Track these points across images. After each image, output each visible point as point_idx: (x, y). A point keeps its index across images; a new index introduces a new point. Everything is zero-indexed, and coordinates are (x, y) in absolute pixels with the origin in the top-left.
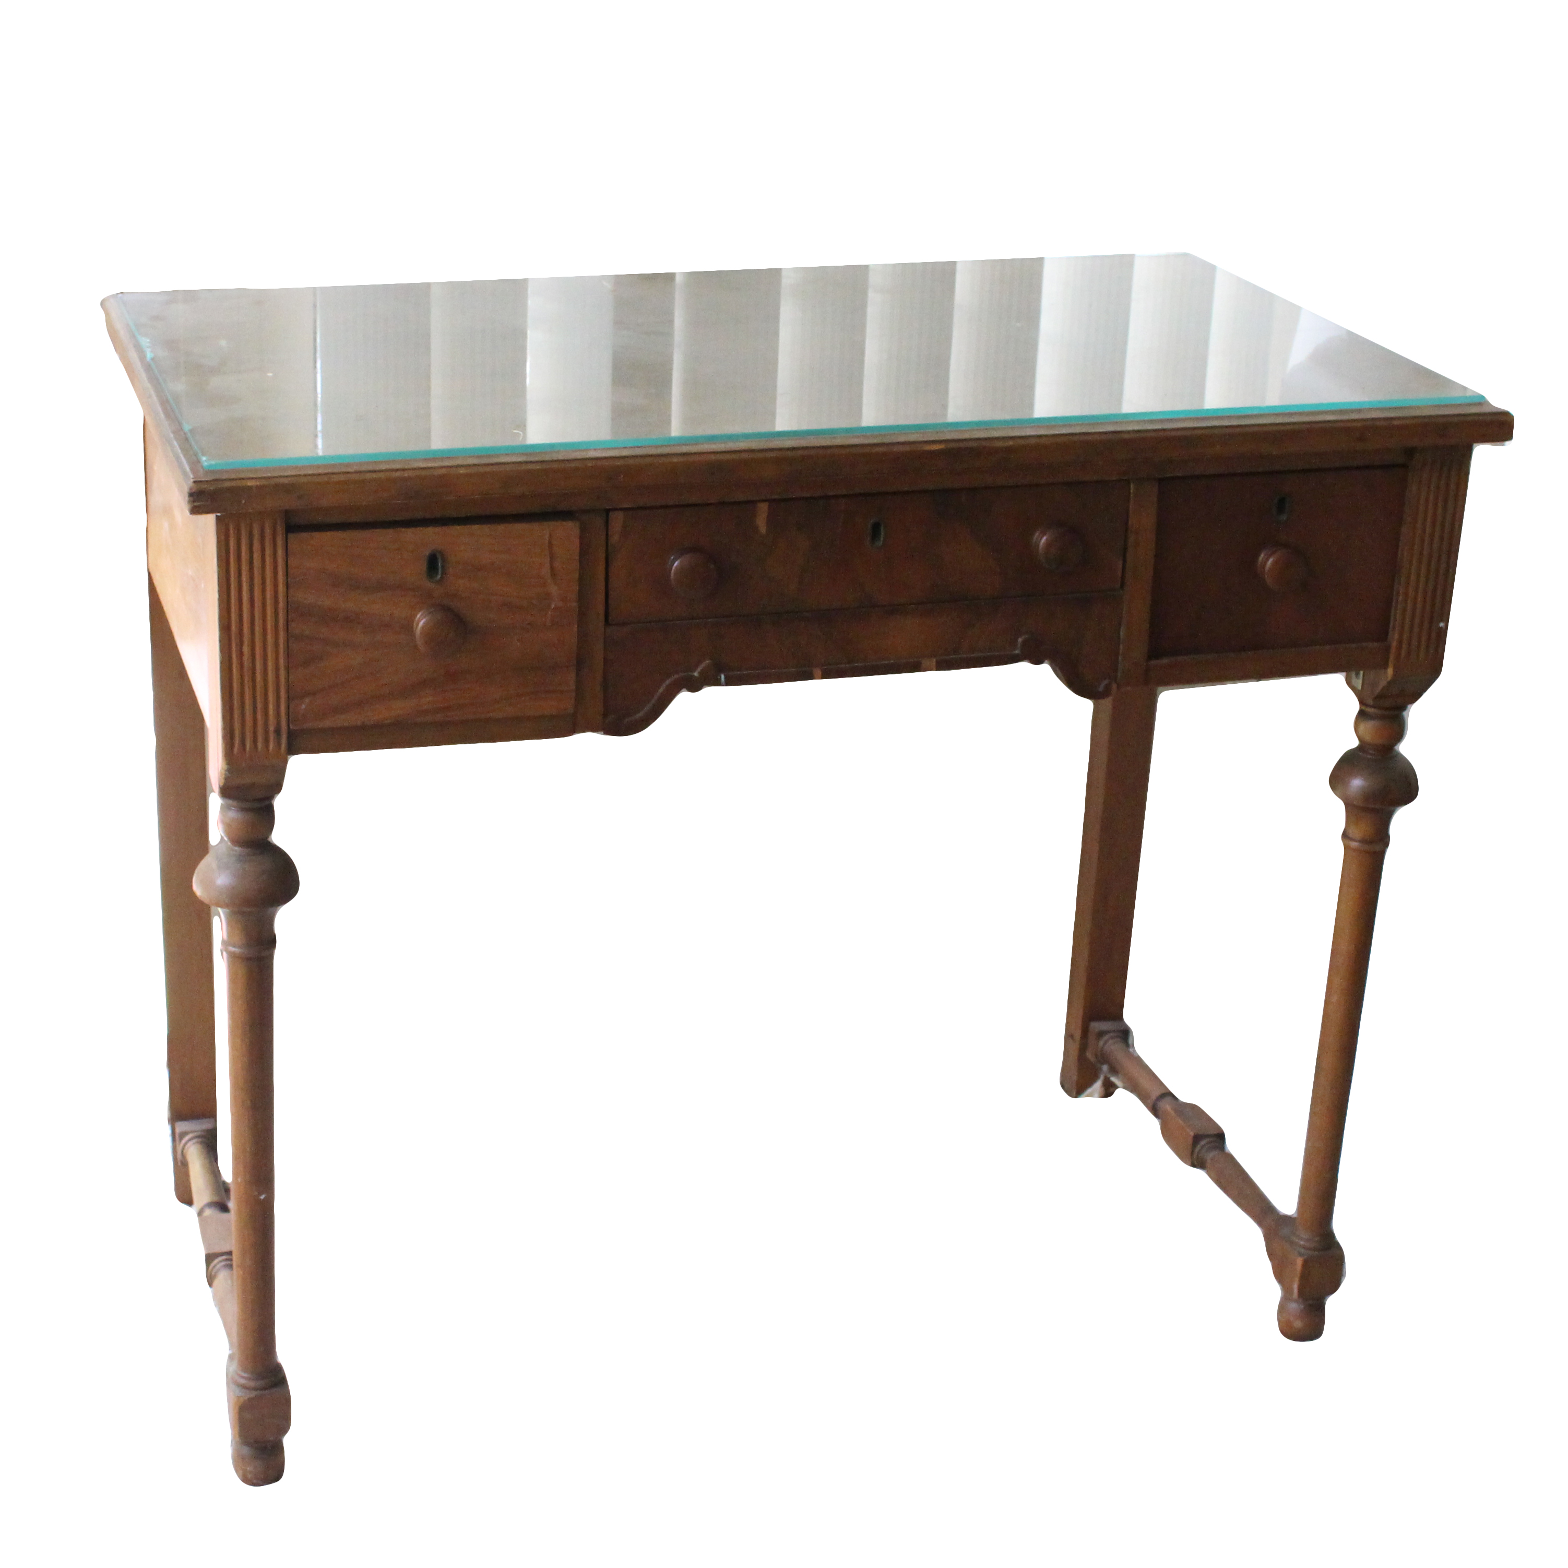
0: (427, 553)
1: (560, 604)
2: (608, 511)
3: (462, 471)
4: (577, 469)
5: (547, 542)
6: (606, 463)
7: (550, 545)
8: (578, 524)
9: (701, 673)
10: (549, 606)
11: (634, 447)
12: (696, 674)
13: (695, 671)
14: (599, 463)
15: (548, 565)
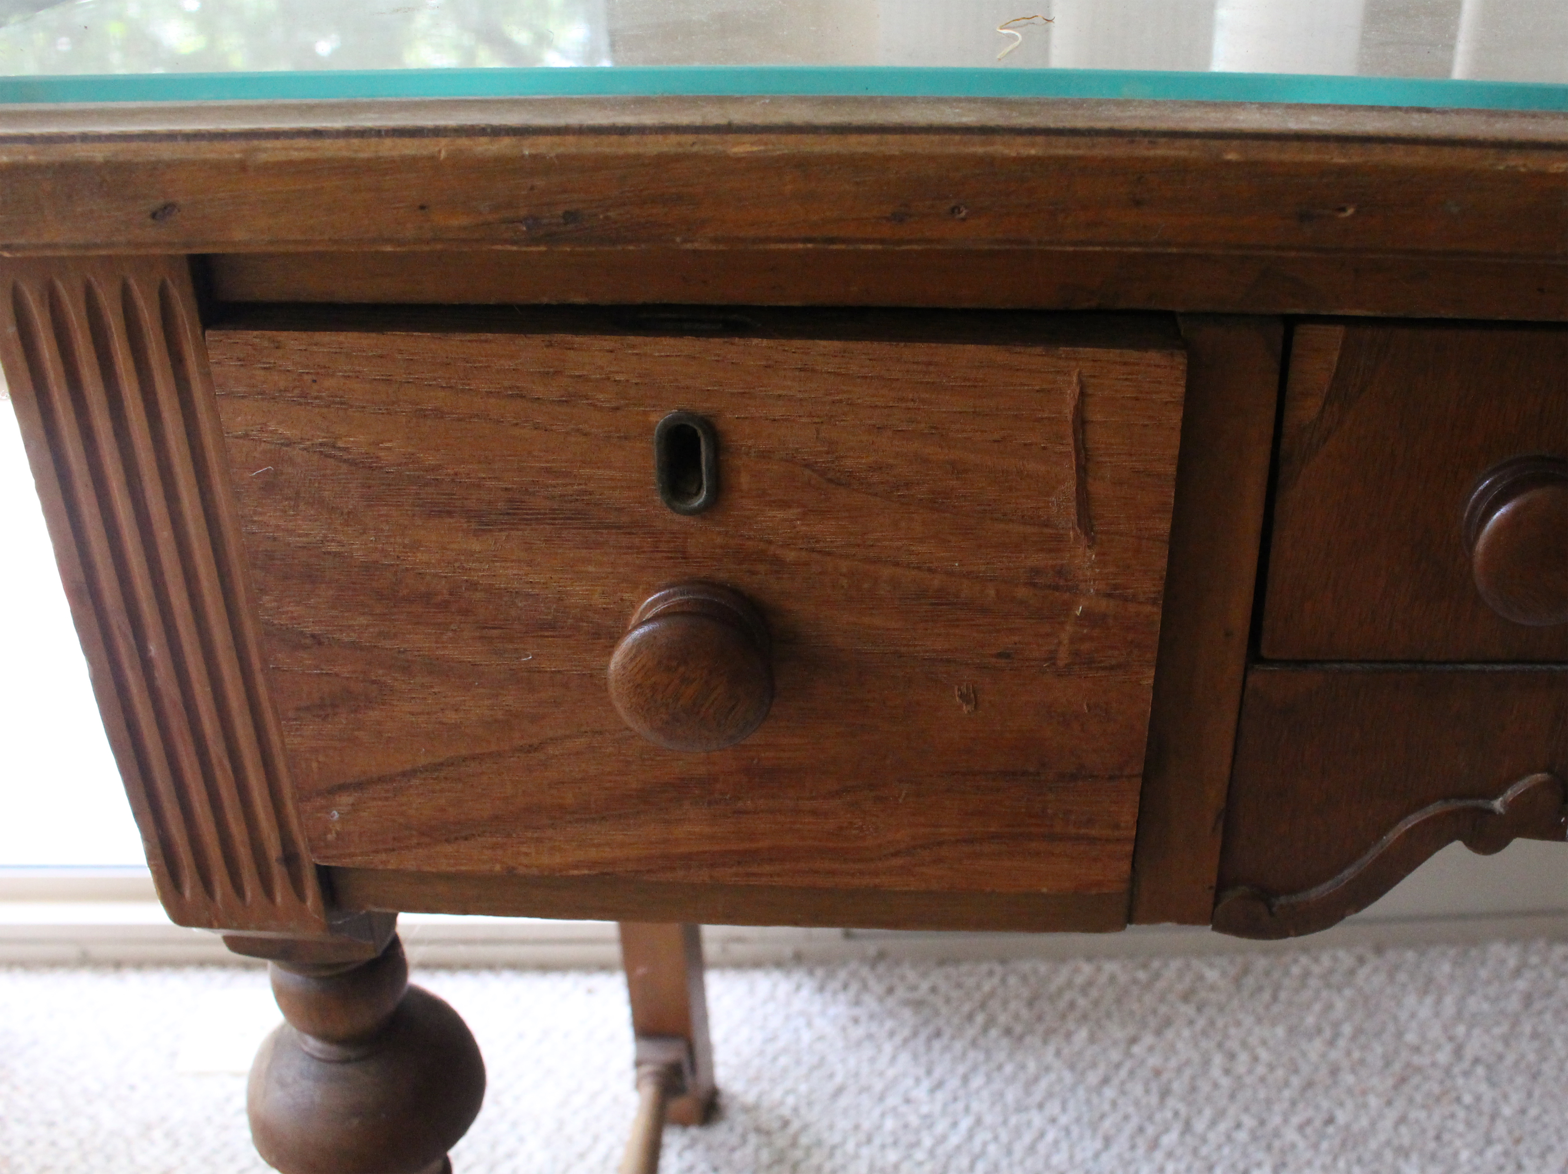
0: (658, 419)
1: (1104, 605)
2: (1291, 322)
3: (742, 147)
4: (1181, 168)
5: (1068, 412)
6: (1290, 154)
7: (1081, 422)
8: (1180, 360)
9: (1510, 806)
10: (1068, 607)
11: (1409, 110)
12: (1498, 805)
13: (1496, 797)
14: (1272, 154)
15: (1070, 486)
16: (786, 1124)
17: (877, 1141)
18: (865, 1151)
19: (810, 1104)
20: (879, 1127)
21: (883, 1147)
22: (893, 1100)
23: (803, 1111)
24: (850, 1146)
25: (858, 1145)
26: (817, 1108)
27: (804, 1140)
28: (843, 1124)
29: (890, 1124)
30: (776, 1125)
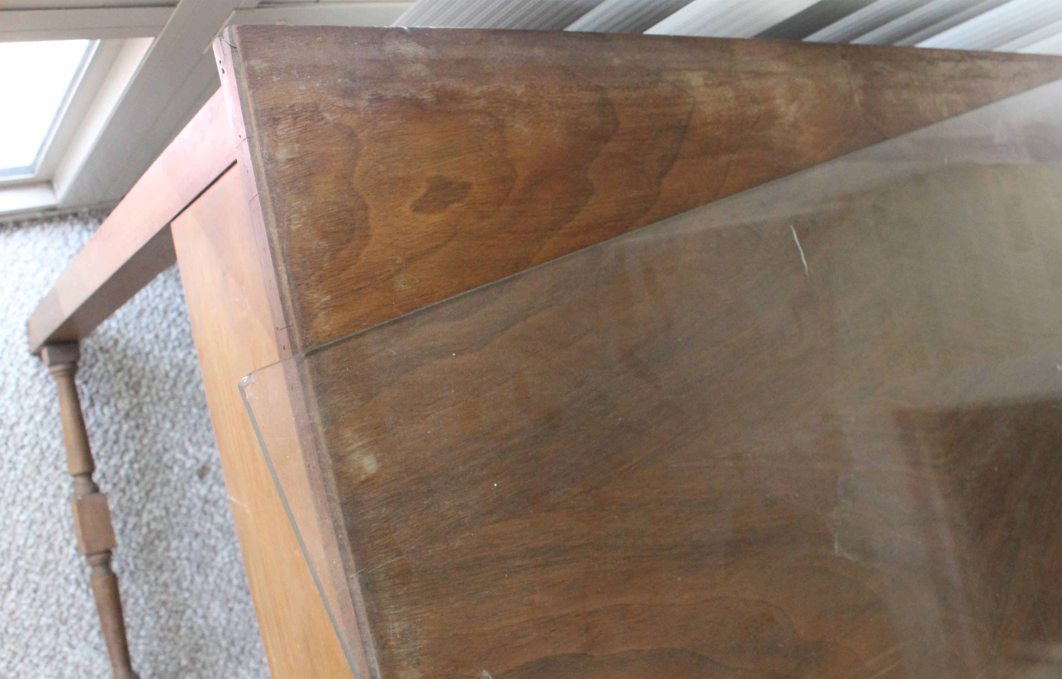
16: (116, 342)
17: (170, 345)
18: (165, 354)
19: (126, 325)
20: (169, 334)
21: (174, 349)
22: (172, 316)
23: (124, 331)
24: (156, 352)
25: (160, 351)
26: (131, 327)
27: (130, 353)
28: (149, 337)
29: (174, 332)
30: (111, 343)
